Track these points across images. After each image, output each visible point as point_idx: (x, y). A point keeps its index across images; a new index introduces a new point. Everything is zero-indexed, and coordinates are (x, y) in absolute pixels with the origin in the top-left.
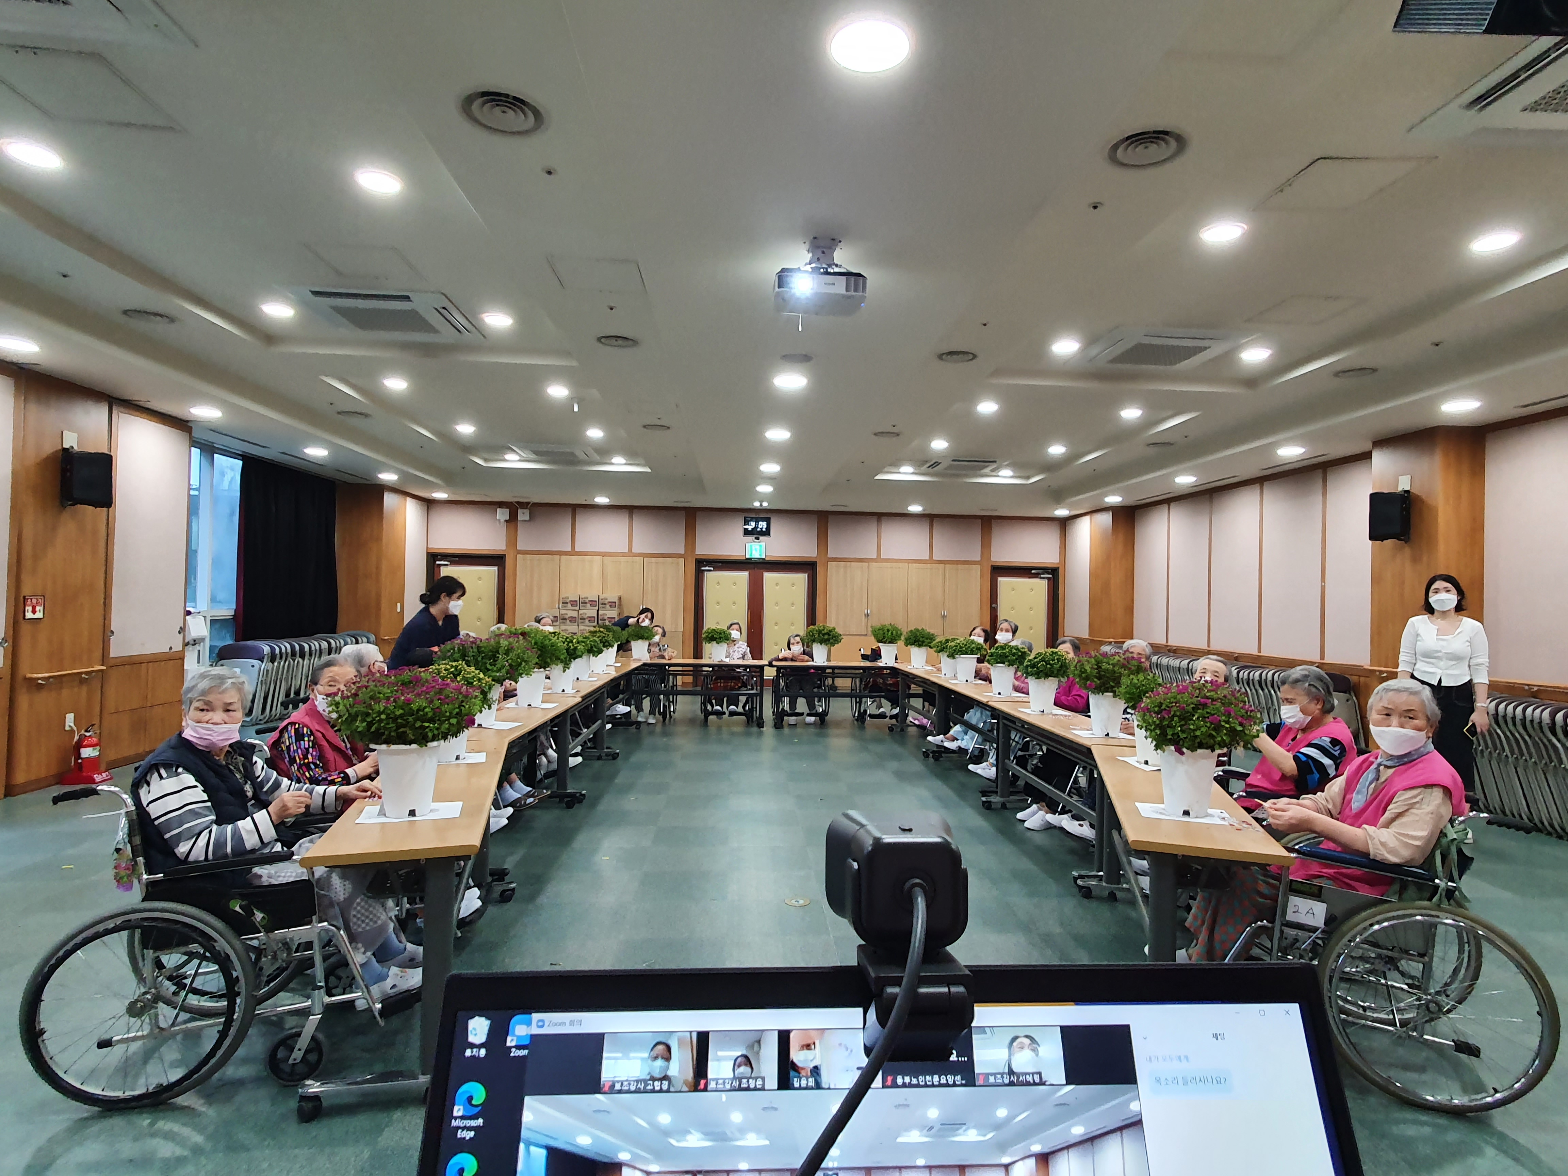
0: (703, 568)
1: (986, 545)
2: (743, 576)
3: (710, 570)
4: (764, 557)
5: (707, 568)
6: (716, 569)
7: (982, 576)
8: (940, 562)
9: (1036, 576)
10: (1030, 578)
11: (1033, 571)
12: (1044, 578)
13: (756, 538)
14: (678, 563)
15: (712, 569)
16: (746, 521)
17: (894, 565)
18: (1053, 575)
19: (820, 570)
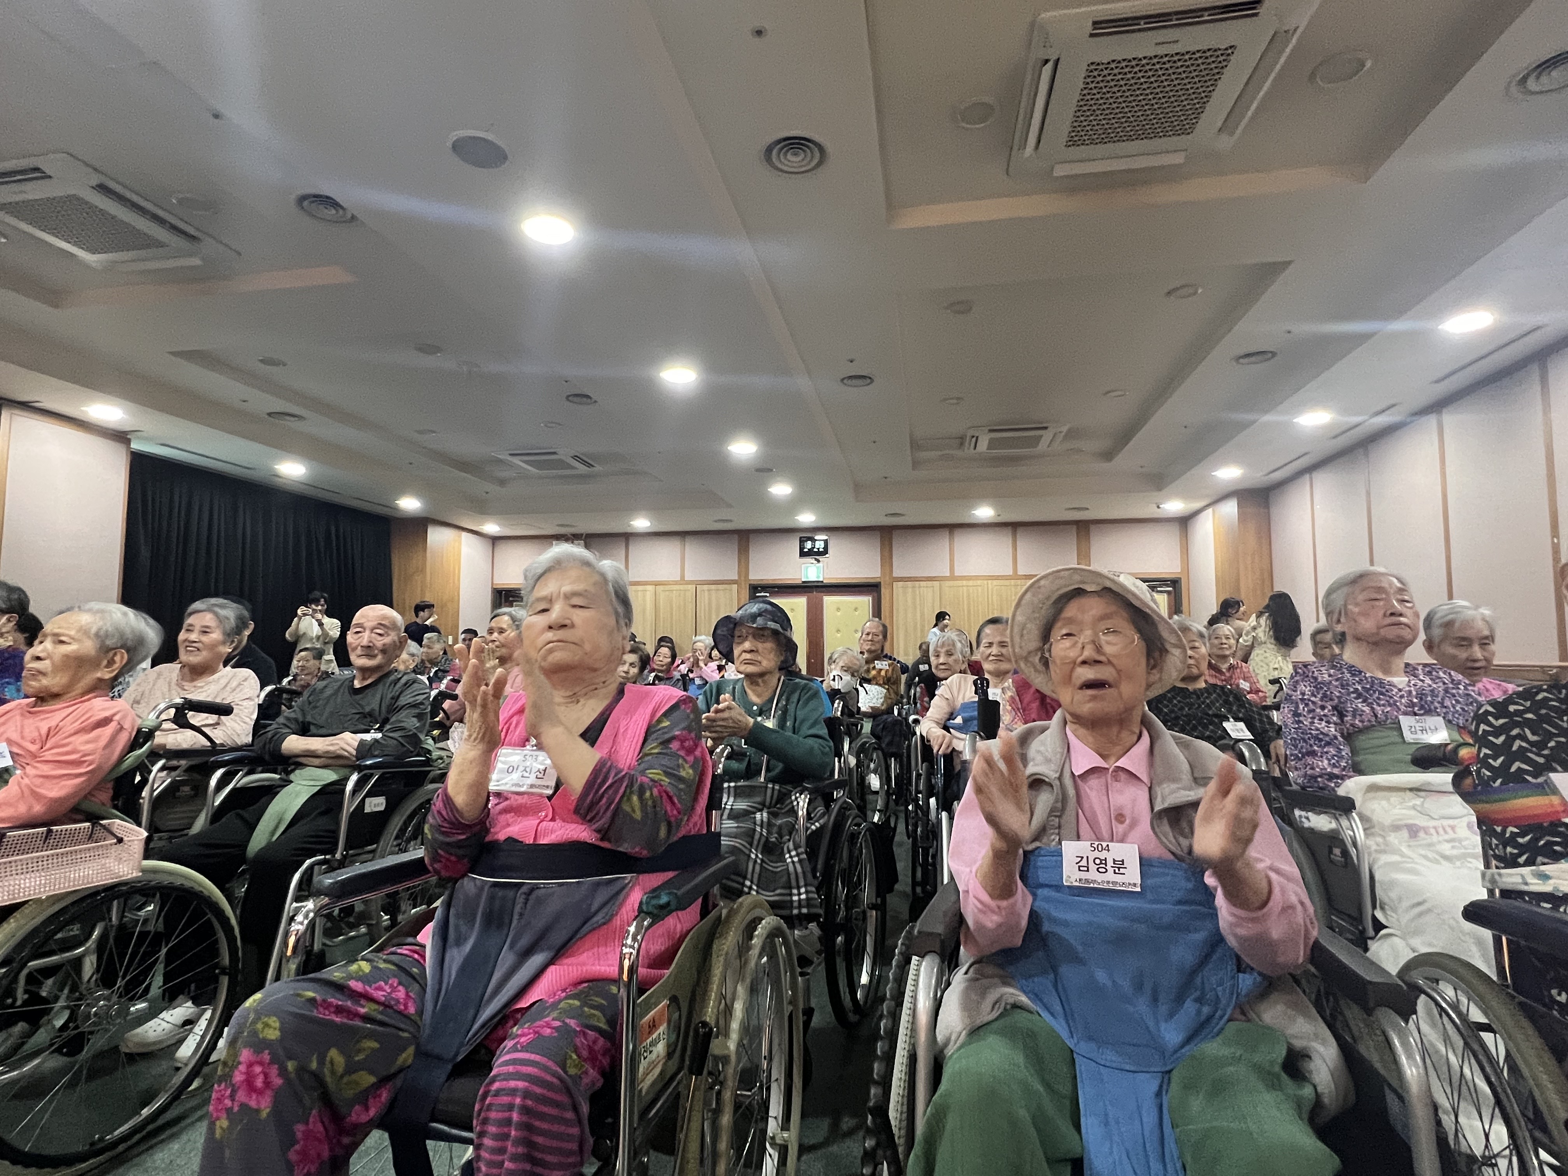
2: (803, 602)
4: (823, 579)
13: (813, 560)
14: (731, 590)
16: (802, 541)
17: (971, 583)
18: (1174, 588)
19: (885, 591)
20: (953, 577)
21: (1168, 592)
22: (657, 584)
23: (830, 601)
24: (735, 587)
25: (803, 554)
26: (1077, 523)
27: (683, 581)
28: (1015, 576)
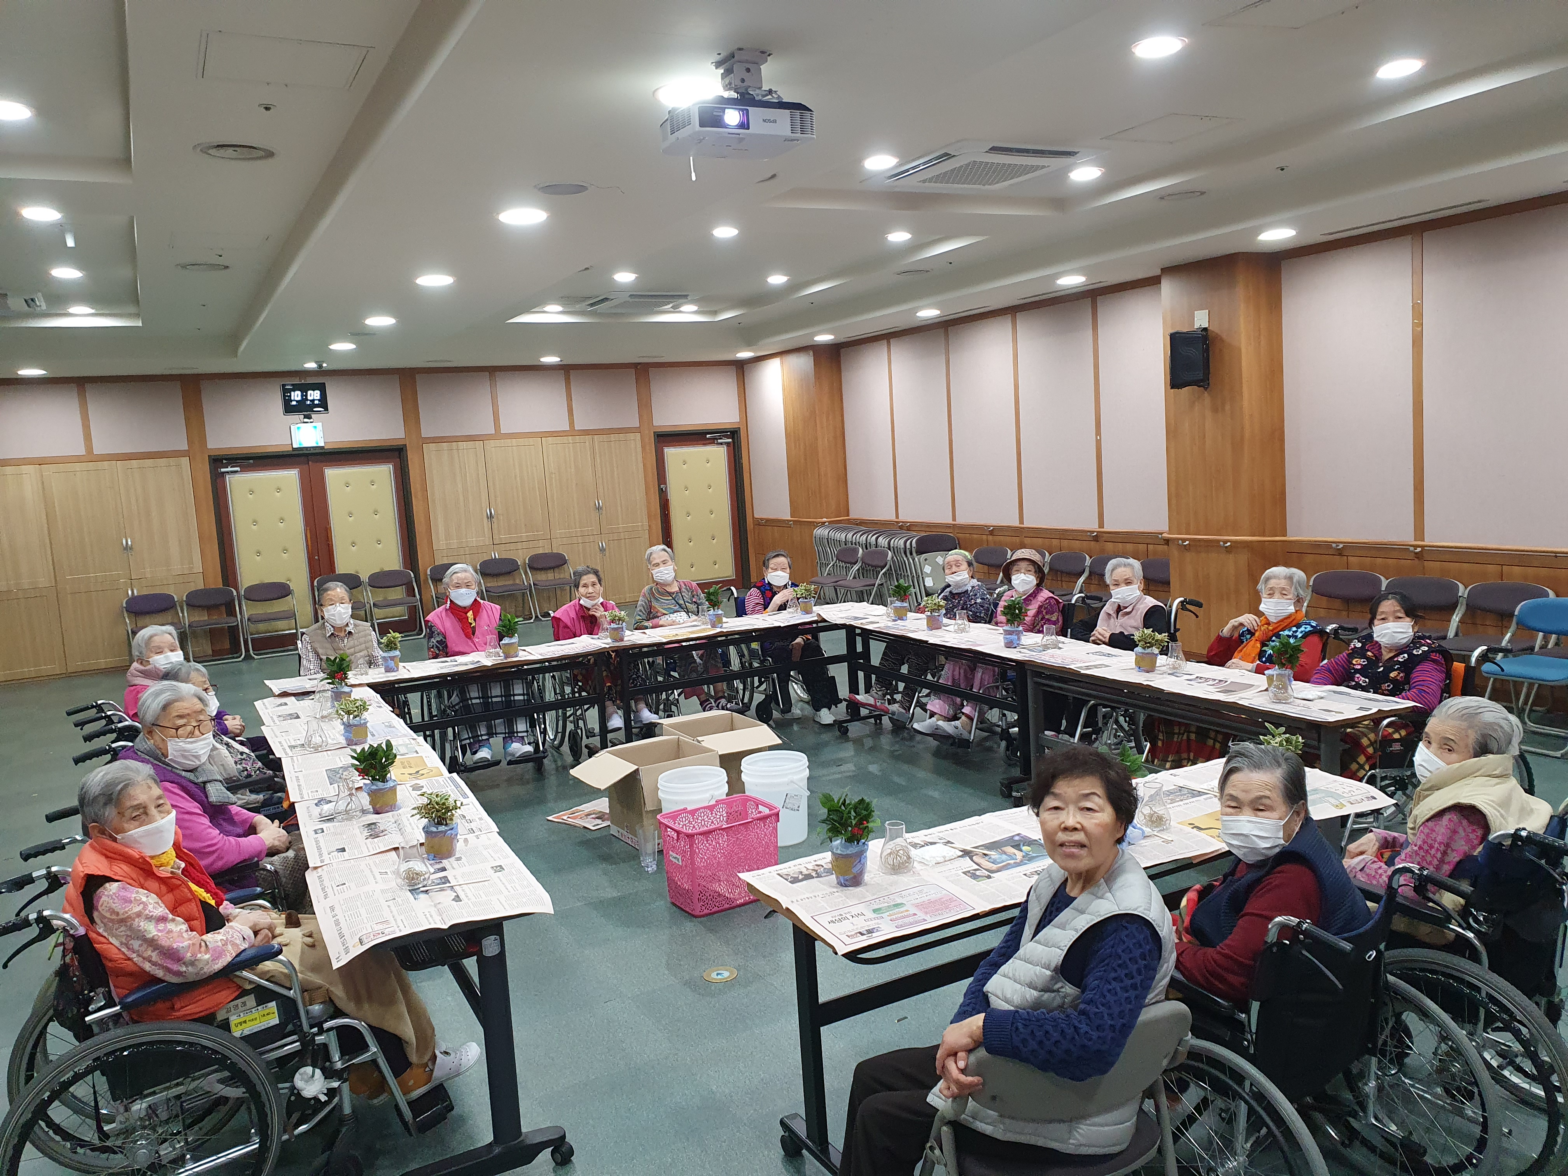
0: (223, 470)
1: (645, 406)
2: (290, 477)
3: (237, 472)
4: (322, 445)
5: (229, 469)
6: (245, 469)
7: (643, 447)
8: (586, 432)
9: (712, 441)
10: (705, 444)
11: (708, 436)
12: (721, 444)
13: (306, 417)
14: (178, 466)
15: (238, 469)
16: (286, 393)
17: (521, 441)
18: (733, 438)
19: (412, 457)
20: (498, 435)
21: (728, 444)
22: (40, 462)
23: (334, 475)
24: (185, 461)
25: (289, 409)
26: (635, 366)
27: (90, 457)
28: (572, 432)
